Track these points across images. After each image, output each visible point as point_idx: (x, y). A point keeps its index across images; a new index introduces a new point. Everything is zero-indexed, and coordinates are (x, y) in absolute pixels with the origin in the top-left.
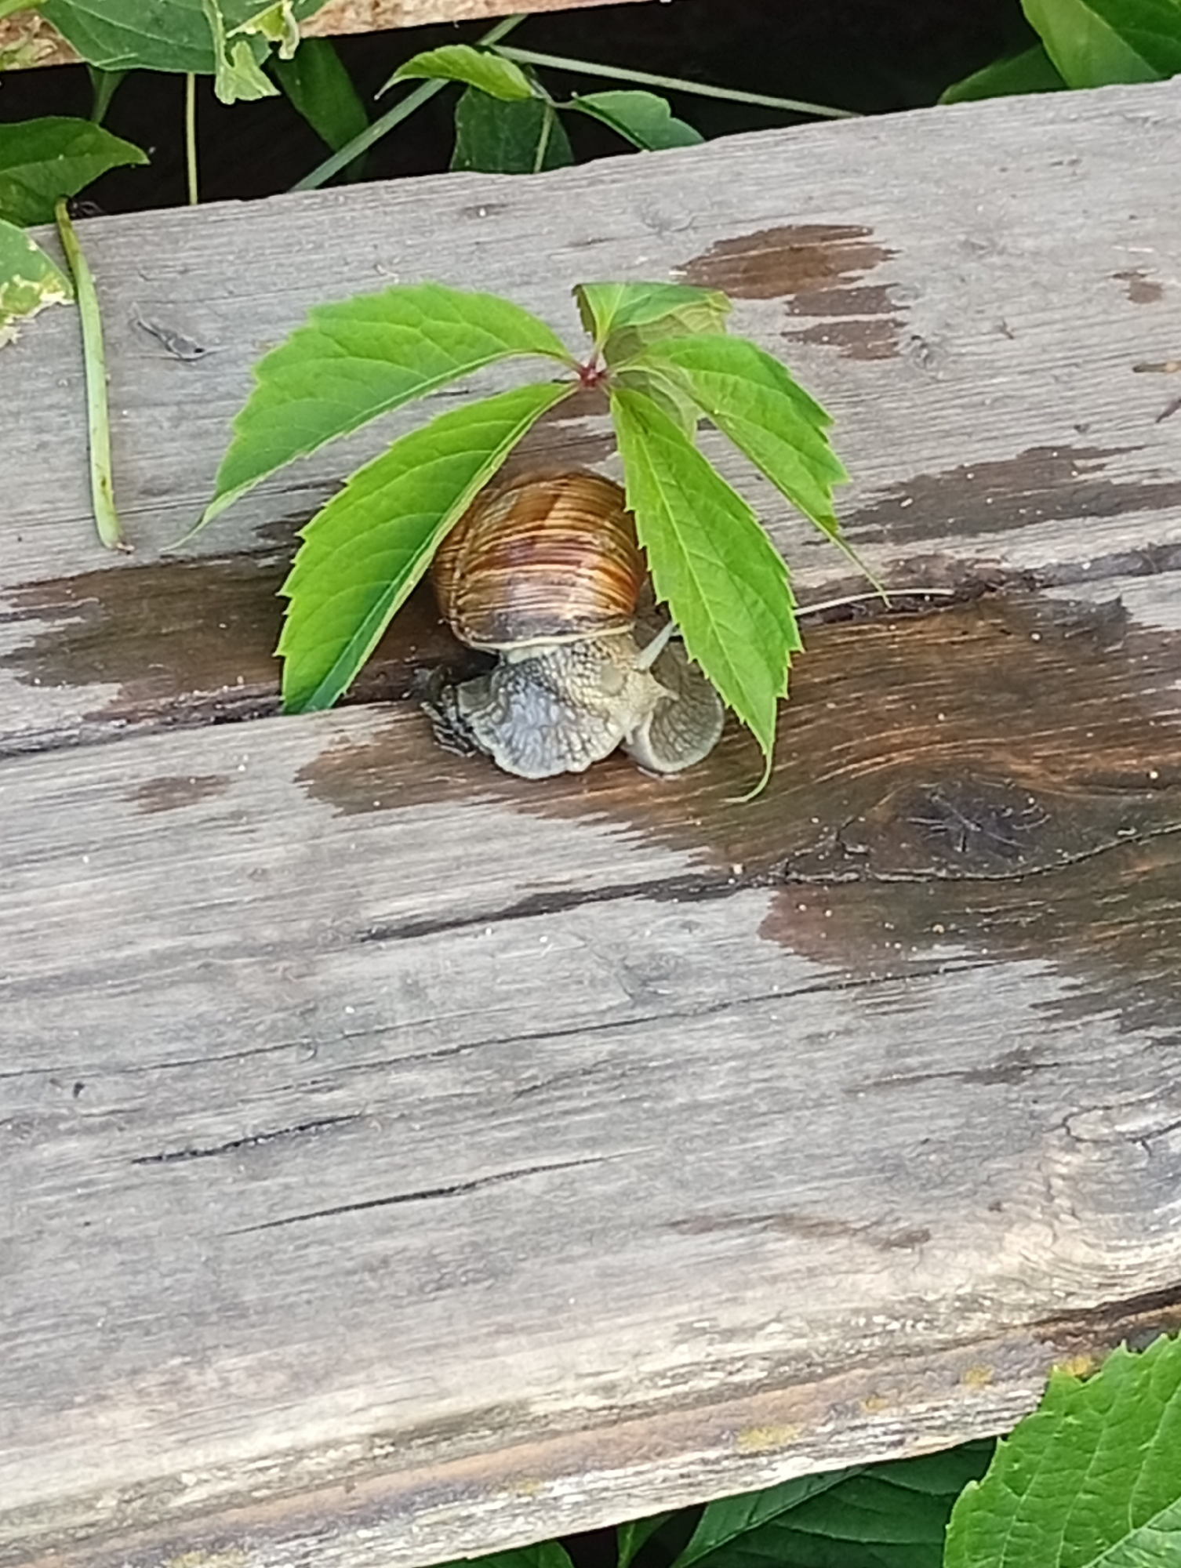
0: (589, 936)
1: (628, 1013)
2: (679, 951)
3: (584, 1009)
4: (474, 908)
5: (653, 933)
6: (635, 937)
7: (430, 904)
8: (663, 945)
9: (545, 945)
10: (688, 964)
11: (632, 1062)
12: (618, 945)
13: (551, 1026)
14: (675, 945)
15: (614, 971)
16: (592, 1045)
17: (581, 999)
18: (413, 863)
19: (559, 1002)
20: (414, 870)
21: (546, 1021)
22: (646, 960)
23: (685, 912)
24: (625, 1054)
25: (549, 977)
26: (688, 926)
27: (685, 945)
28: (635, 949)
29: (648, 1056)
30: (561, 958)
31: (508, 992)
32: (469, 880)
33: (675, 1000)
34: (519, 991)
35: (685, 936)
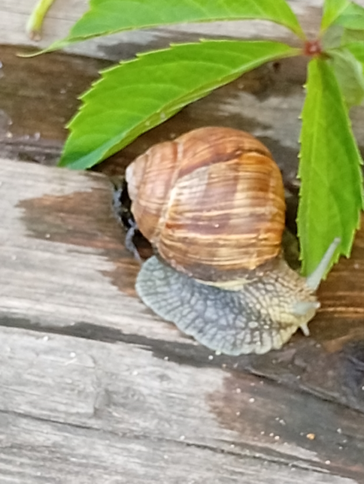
0: (101, 362)
1: (84, 420)
2: (145, 391)
3: (62, 408)
4: (50, 321)
5: (139, 374)
6: (127, 373)
7: (29, 309)
8: (139, 384)
9: (71, 358)
10: (144, 402)
11: (62, 453)
12: (112, 374)
13: (35, 412)
14: (146, 387)
15: (99, 390)
16: (47, 433)
17: (65, 401)
18: (40, 280)
19: (52, 398)
20: (36, 284)
21: (35, 407)
22: (121, 390)
23: (167, 368)
24: (62, 446)
25: (59, 380)
26: (162, 377)
27: (151, 389)
28: (121, 380)
29: (75, 452)
30: (74, 370)
31: (28, 380)
32: (62, 302)
33: (118, 422)
34: (36, 382)
35: (156, 384)
